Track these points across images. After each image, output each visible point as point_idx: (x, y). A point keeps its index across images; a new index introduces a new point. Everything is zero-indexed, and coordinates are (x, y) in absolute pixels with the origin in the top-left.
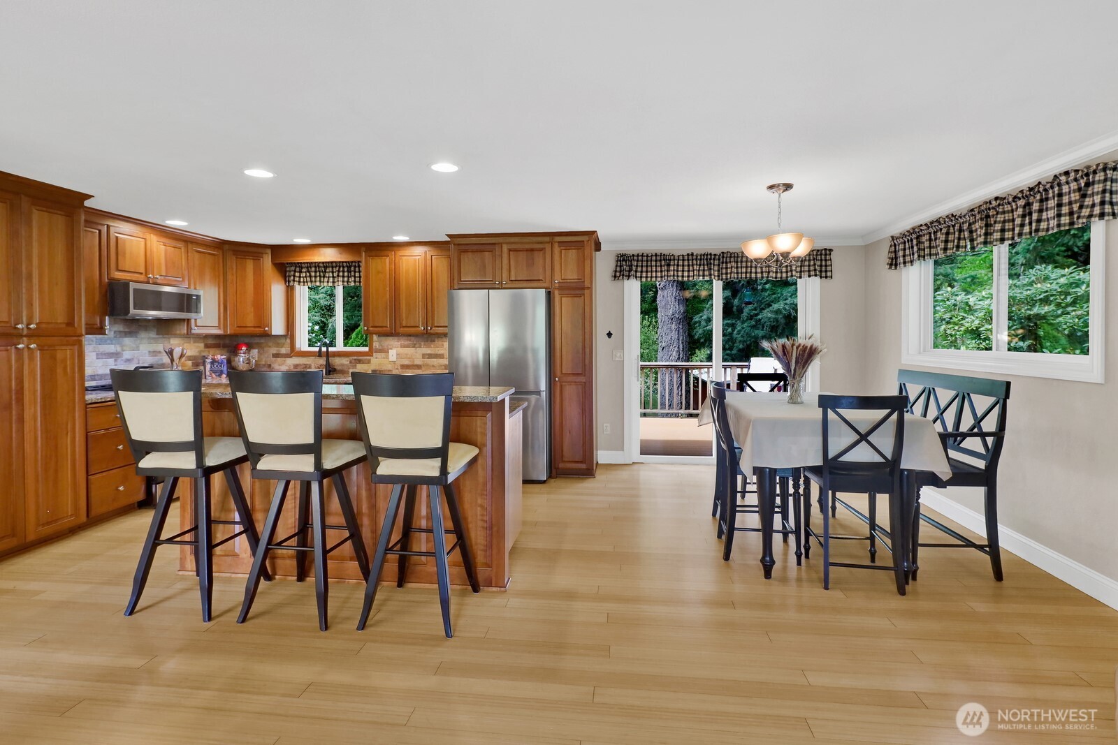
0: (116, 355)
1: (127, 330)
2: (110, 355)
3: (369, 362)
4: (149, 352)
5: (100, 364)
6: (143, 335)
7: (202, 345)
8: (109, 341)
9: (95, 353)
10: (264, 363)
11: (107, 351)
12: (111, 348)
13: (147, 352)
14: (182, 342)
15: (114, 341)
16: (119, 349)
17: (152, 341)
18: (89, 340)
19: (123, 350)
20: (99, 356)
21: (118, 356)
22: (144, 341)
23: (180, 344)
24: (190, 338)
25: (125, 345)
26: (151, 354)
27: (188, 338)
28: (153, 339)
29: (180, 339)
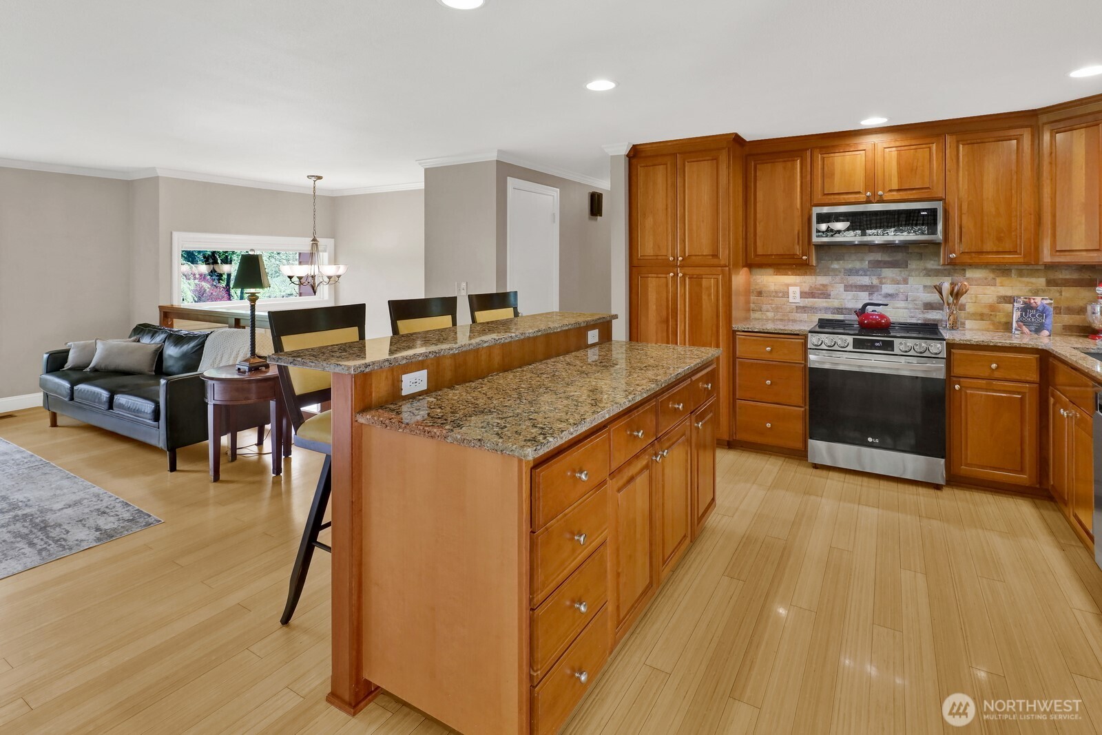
0: (871, 289)
1: (887, 259)
2: (863, 288)
4: (924, 286)
5: (850, 298)
6: (913, 265)
8: (861, 272)
9: (843, 285)
11: (859, 283)
12: (865, 280)
13: (920, 286)
15: (868, 273)
16: (875, 281)
17: (929, 273)
18: (834, 270)
19: (881, 283)
20: (848, 288)
21: (874, 290)
22: (917, 273)
23: (986, 279)
24: (1010, 270)
25: (884, 278)
26: (929, 290)
27: (1003, 270)
28: (932, 270)
29: (988, 271)
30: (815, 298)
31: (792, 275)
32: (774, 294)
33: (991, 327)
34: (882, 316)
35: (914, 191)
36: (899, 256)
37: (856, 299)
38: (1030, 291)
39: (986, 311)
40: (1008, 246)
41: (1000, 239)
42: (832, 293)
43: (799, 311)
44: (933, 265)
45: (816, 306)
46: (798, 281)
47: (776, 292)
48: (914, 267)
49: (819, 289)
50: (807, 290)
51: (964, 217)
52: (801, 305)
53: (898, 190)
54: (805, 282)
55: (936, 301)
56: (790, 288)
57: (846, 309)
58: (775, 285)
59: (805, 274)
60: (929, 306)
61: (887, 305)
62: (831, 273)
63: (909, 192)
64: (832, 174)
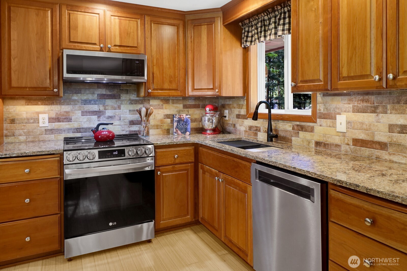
0: (98, 113)
1: (109, 93)
3: (312, 130)
4: (130, 110)
5: (85, 120)
6: (124, 97)
7: (181, 106)
8: (92, 102)
9: (80, 111)
10: (231, 122)
11: (91, 110)
12: (95, 108)
13: (128, 111)
14: (161, 103)
15: (97, 102)
16: (102, 108)
17: (132, 102)
18: (75, 101)
19: (105, 109)
20: (84, 113)
21: (101, 114)
22: (126, 102)
23: (159, 105)
24: (169, 100)
25: (107, 106)
26: (132, 113)
27: (166, 100)
28: (133, 100)
29: (159, 101)
30: (60, 122)
31: (42, 105)
32: (26, 121)
33: (161, 132)
34: (110, 132)
35: (128, 48)
36: (115, 92)
37: (89, 121)
38: (177, 111)
39: (159, 123)
40: (174, 86)
41: (171, 82)
42: (73, 118)
43: (47, 133)
44: (134, 97)
45: (61, 128)
46: (46, 110)
47: (28, 119)
48: (124, 98)
49: (63, 115)
50: (54, 116)
51: (155, 67)
52: (49, 128)
53: (120, 46)
54: (52, 110)
55: (136, 119)
56: (40, 115)
57: (82, 128)
58: (27, 113)
59: (52, 104)
60: (132, 123)
61: (112, 124)
62: (72, 103)
63: (126, 48)
64: (76, 28)
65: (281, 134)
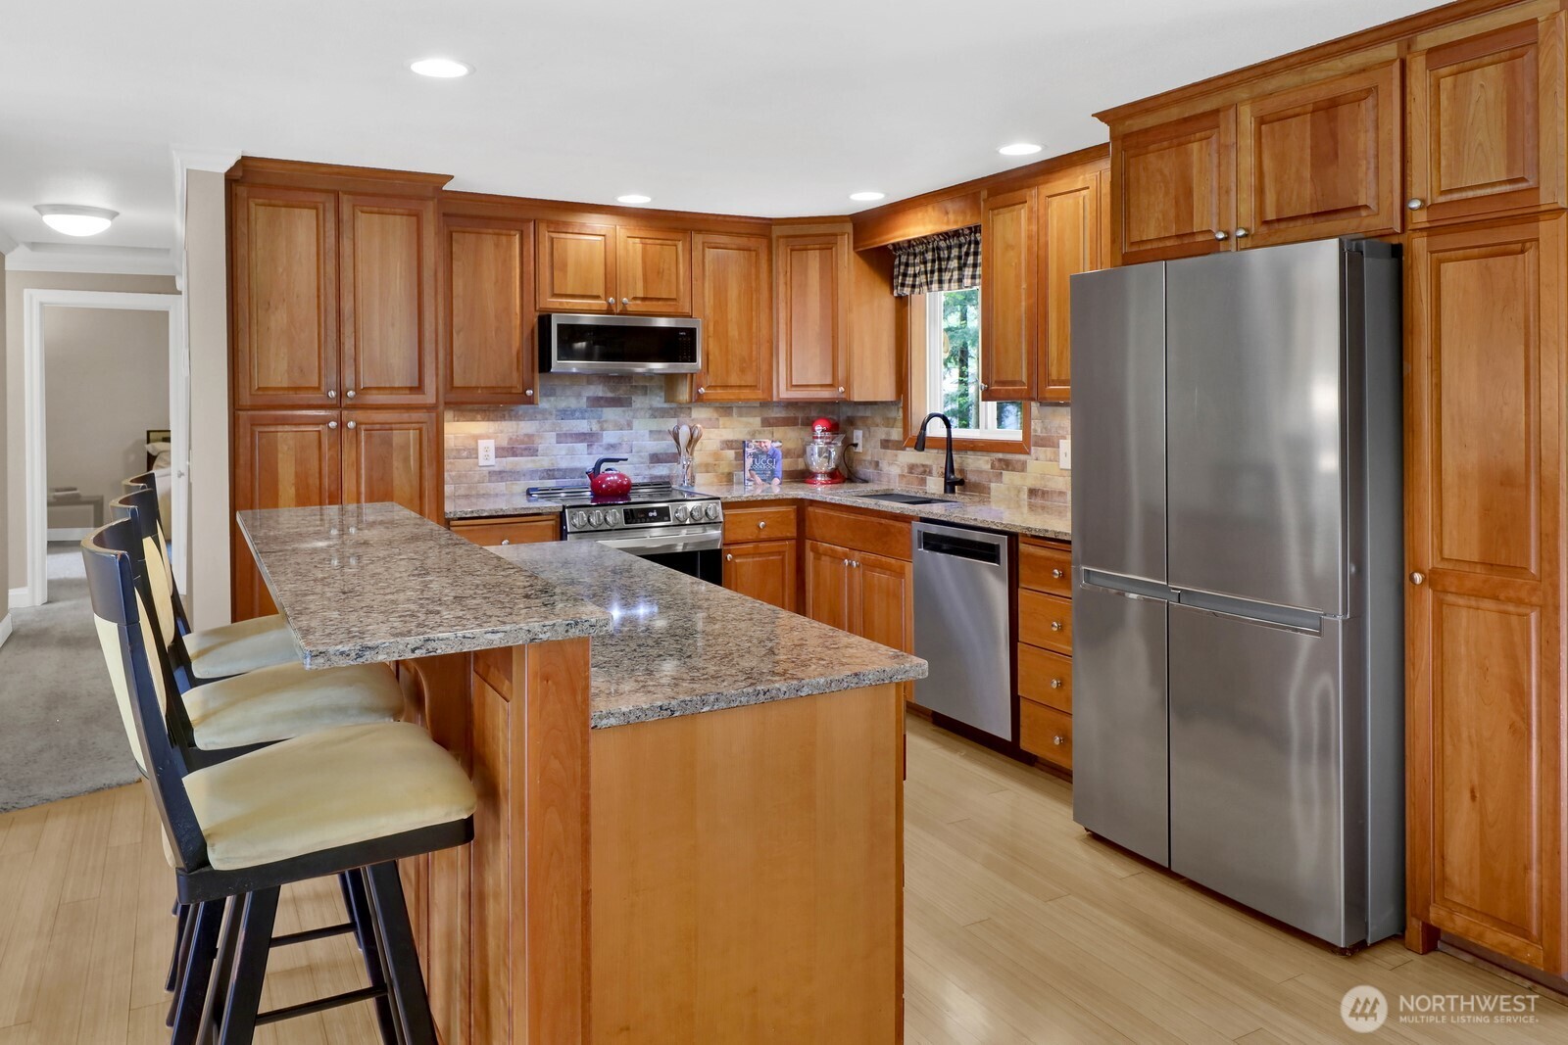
0: (588, 438)
1: (610, 395)
2: (581, 437)
3: (1023, 467)
4: (651, 432)
5: (564, 453)
6: (639, 401)
7: (757, 421)
8: (577, 414)
9: (554, 433)
10: (869, 458)
11: (575, 431)
12: (582, 426)
13: (647, 432)
14: (715, 415)
15: (587, 415)
16: (595, 427)
17: (657, 413)
18: (544, 412)
19: (602, 429)
20: (562, 438)
21: (594, 439)
22: (642, 413)
23: (710, 419)
24: (731, 408)
25: (606, 421)
26: (655, 437)
27: (725, 409)
28: (657, 409)
29: (711, 410)
30: (516, 456)
31: (483, 420)
32: (454, 453)
33: (716, 480)
34: (621, 477)
35: (660, 303)
36: (621, 392)
37: (572, 453)
38: (749, 433)
39: (711, 460)
40: (749, 379)
41: (743, 371)
42: (541, 447)
43: (494, 478)
44: (659, 402)
45: (518, 469)
46: (491, 431)
47: (458, 451)
48: (638, 405)
49: (523, 442)
50: (505, 443)
51: (711, 341)
52: (497, 469)
53: (644, 299)
54: (502, 432)
55: (662, 451)
56: (479, 441)
57: (558, 470)
58: (456, 438)
59: (503, 418)
60: (656, 459)
61: (623, 460)
62: (539, 416)
63: (654, 303)
64: (564, 267)
65: (971, 478)
